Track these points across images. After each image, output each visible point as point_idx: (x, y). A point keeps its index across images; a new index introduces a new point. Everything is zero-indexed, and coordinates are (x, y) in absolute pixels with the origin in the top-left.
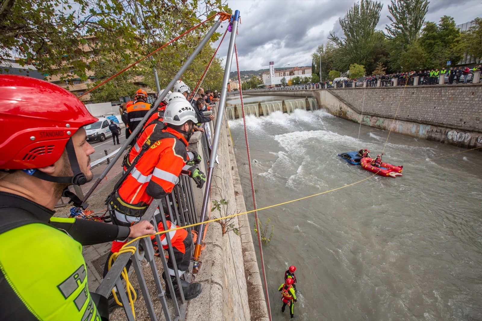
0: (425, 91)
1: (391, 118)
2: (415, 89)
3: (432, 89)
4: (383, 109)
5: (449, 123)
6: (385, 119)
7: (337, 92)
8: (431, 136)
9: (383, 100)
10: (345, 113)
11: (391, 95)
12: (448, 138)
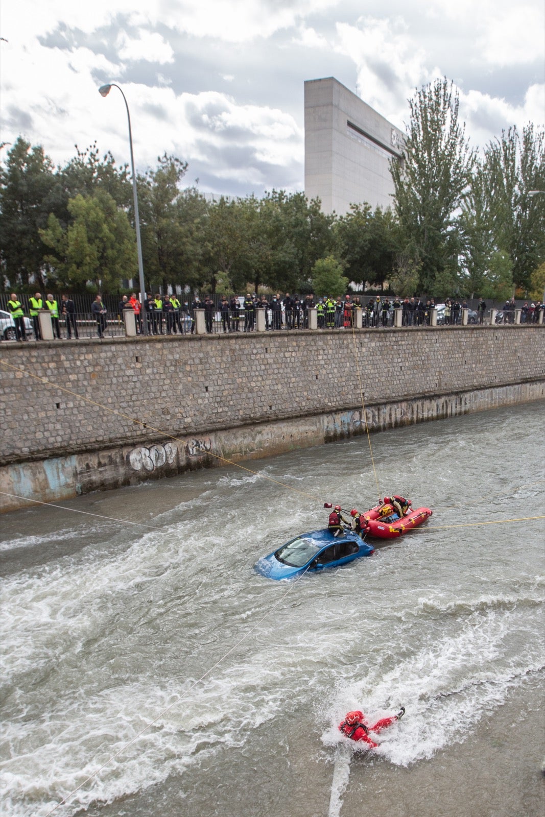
3: (26, 353)
8: (91, 483)
12: (133, 469)
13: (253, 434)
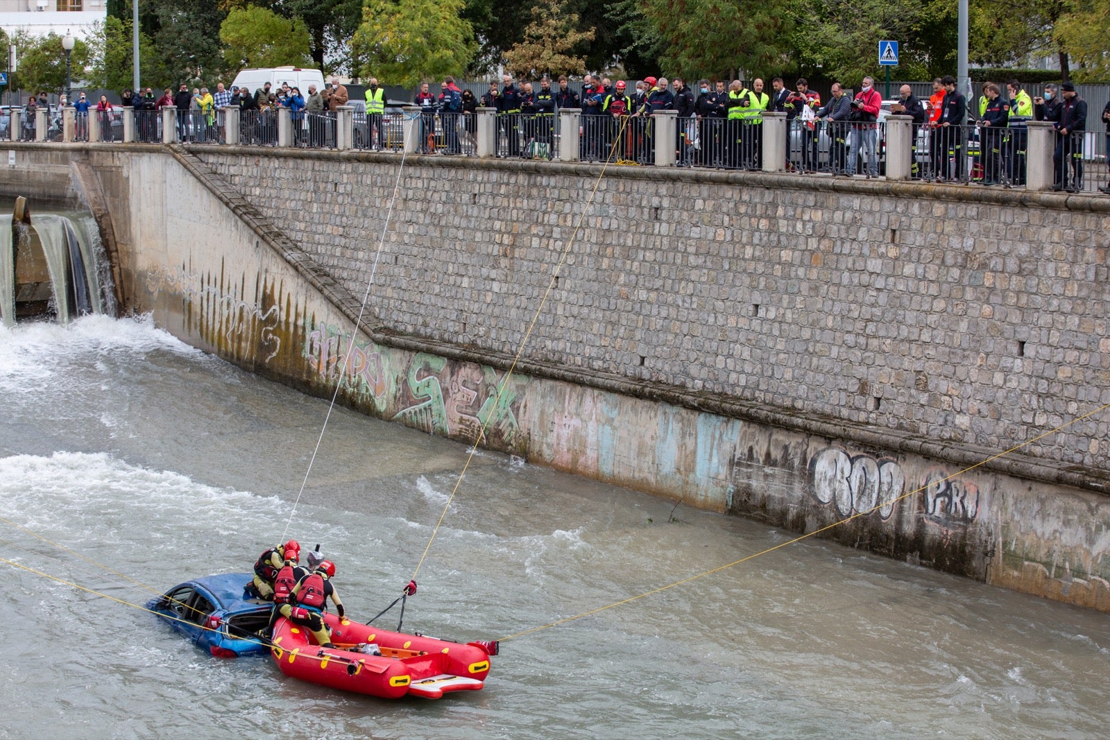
0: (710, 205)
1: (553, 377)
2: (664, 189)
4: (513, 312)
5: (818, 406)
6: (523, 380)
7: (241, 171)
8: (747, 491)
9: (513, 246)
10: (295, 341)
11: (553, 218)
12: (815, 497)
13: (1094, 521)
